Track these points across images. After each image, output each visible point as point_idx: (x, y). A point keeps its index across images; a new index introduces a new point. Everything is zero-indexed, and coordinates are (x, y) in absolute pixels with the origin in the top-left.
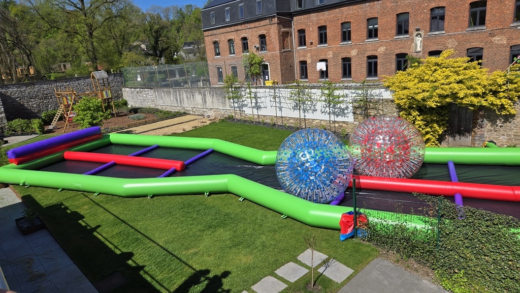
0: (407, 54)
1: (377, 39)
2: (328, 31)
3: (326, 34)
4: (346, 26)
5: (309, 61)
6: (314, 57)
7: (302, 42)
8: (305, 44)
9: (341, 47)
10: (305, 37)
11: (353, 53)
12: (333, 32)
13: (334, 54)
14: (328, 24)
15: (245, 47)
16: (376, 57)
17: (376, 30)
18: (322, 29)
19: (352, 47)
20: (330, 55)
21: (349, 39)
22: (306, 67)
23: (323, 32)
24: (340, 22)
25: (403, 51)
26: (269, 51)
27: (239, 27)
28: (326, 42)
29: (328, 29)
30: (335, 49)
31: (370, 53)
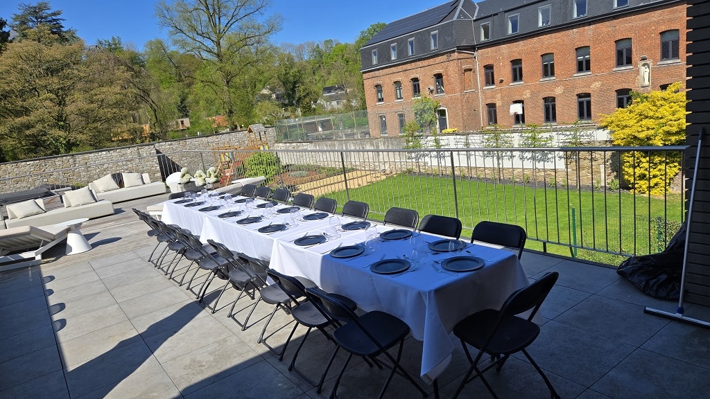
0: (631, 90)
1: (590, 73)
2: (523, 65)
3: (521, 69)
4: (547, 58)
5: (498, 104)
6: (506, 99)
7: (490, 80)
8: (493, 83)
9: (542, 85)
10: (493, 74)
11: (558, 91)
12: (531, 67)
13: (532, 93)
14: (523, 57)
15: (416, 90)
16: (588, 95)
17: (588, 62)
18: (516, 63)
19: (556, 84)
20: (526, 95)
21: (553, 74)
22: (495, 111)
23: (517, 67)
24: (540, 54)
25: (626, 86)
26: (447, 93)
27: (408, 66)
28: (521, 79)
29: (523, 63)
30: (534, 87)
31: (580, 91)
